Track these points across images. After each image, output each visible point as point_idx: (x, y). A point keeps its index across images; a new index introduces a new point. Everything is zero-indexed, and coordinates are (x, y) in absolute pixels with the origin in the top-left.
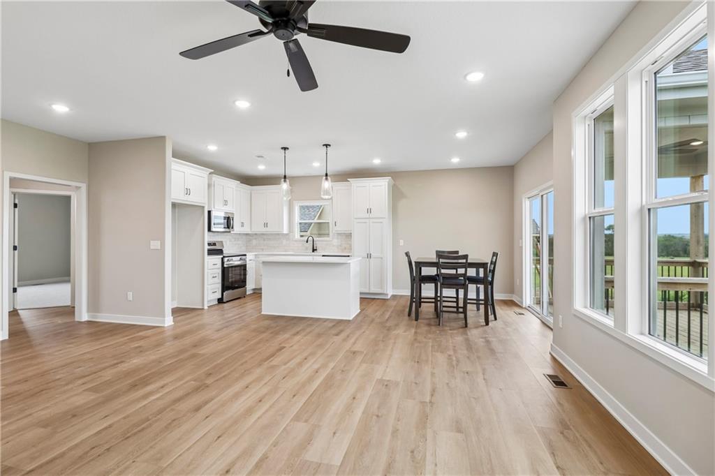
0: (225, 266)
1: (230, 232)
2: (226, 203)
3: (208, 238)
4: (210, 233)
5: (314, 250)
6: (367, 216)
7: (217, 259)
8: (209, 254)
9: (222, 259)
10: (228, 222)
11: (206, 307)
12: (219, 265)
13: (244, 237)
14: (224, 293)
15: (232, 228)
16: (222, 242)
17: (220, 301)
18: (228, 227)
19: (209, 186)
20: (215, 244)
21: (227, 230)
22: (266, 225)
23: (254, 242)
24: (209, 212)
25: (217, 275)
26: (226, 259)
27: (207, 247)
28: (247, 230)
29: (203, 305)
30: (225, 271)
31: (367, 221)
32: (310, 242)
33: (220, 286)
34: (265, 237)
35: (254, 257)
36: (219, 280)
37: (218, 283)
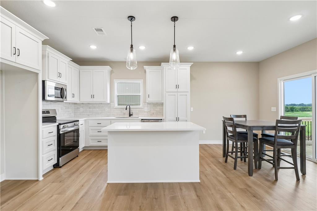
0: (61, 132)
1: (63, 101)
2: (60, 75)
3: (42, 106)
4: (45, 103)
5: (130, 115)
6: (176, 90)
7: (52, 127)
8: (43, 122)
9: (58, 126)
10: (62, 93)
11: (41, 178)
12: (55, 133)
13: (73, 106)
14: (60, 158)
15: (66, 98)
16: (55, 110)
17: (57, 166)
18: (62, 97)
19: (43, 56)
20: (48, 112)
21: (61, 99)
22: (93, 96)
23: (81, 110)
24: (44, 82)
25: (52, 143)
26: (61, 126)
27: (41, 115)
28: (76, 100)
29: (38, 176)
30: (60, 137)
31: (176, 94)
32: (128, 109)
33: (55, 153)
34: (91, 106)
35: (84, 122)
36: (55, 147)
37: (54, 150)
